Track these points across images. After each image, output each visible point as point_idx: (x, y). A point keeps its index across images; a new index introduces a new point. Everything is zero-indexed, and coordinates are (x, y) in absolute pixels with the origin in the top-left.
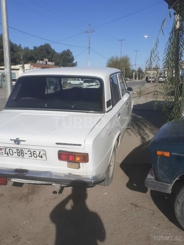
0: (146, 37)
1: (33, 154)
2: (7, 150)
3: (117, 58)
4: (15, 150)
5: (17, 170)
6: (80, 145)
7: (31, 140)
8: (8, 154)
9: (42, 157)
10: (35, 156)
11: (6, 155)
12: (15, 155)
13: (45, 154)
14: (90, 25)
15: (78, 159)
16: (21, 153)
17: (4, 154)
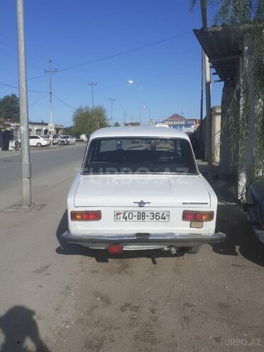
0: (131, 82)
1: (155, 216)
2: (127, 215)
3: (87, 108)
4: (135, 214)
5: (138, 235)
6: (206, 204)
7: (157, 201)
8: (126, 218)
9: (164, 218)
10: (158, 217)
11: (124, 220)
12: (135, 218)
13: (169, 215)
14: (51, 62)
15: (204, 217)
16: (142, 216)
17: (122, 219)
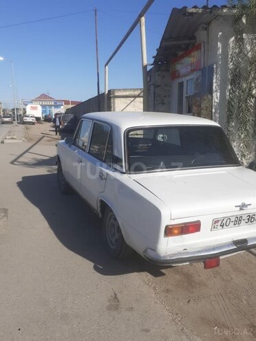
4: (233, 219)
8: (223, 226)
10: (252, 220)
16: (238, 221)
17: (219, 227)
